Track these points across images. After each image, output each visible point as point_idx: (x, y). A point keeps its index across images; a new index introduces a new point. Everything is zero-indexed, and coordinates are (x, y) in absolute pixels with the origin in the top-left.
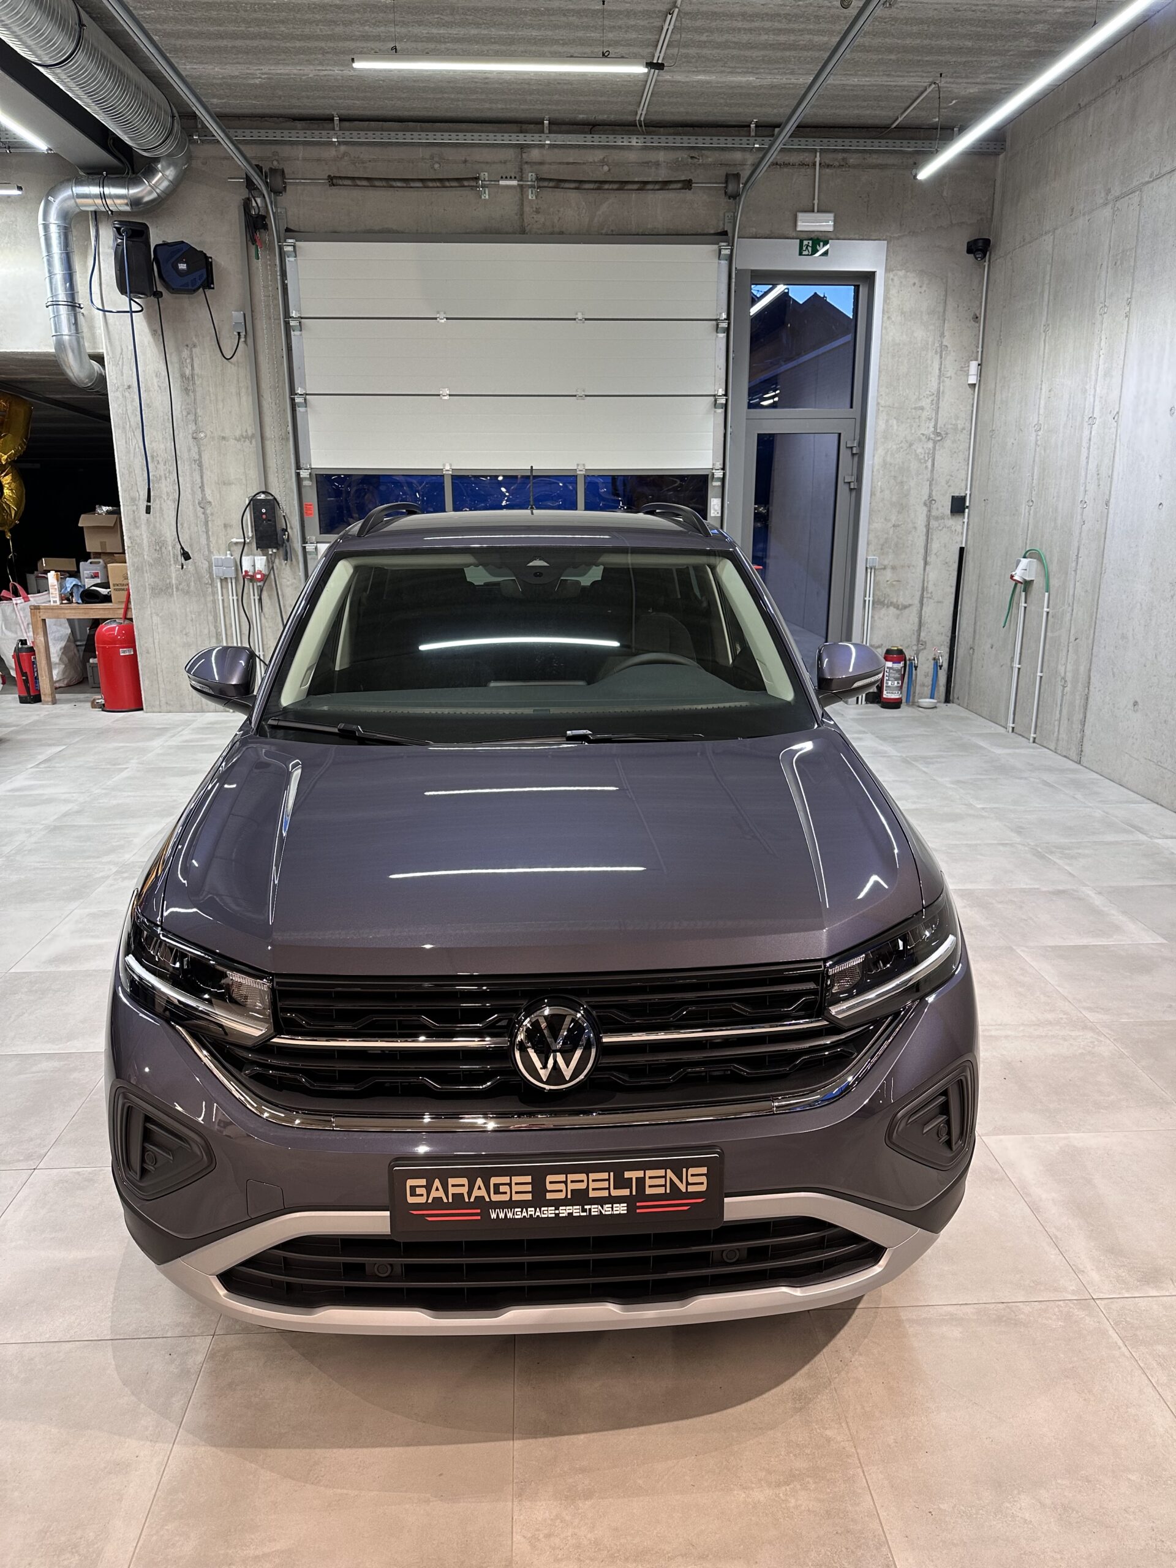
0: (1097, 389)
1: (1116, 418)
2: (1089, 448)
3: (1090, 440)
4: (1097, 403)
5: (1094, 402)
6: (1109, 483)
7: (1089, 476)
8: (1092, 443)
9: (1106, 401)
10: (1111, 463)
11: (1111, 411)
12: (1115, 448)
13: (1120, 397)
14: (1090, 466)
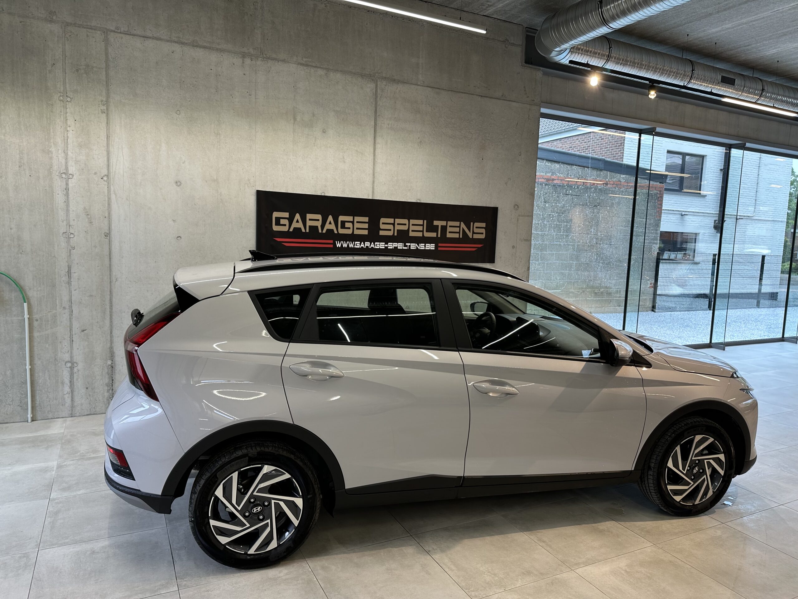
0: (69, 153)
1: (105, 178)
2: (67, 195)
3: (67, 189)
4: (71, 163)
5: (66, 163)
6: (106, 223)
7: (72, 216)
8: (70, 192)
9: (85, 164)
10: (106, 208)
11: (95, 173)
12: (109, 199)
13: (108, 166)
14: (72, 207)
